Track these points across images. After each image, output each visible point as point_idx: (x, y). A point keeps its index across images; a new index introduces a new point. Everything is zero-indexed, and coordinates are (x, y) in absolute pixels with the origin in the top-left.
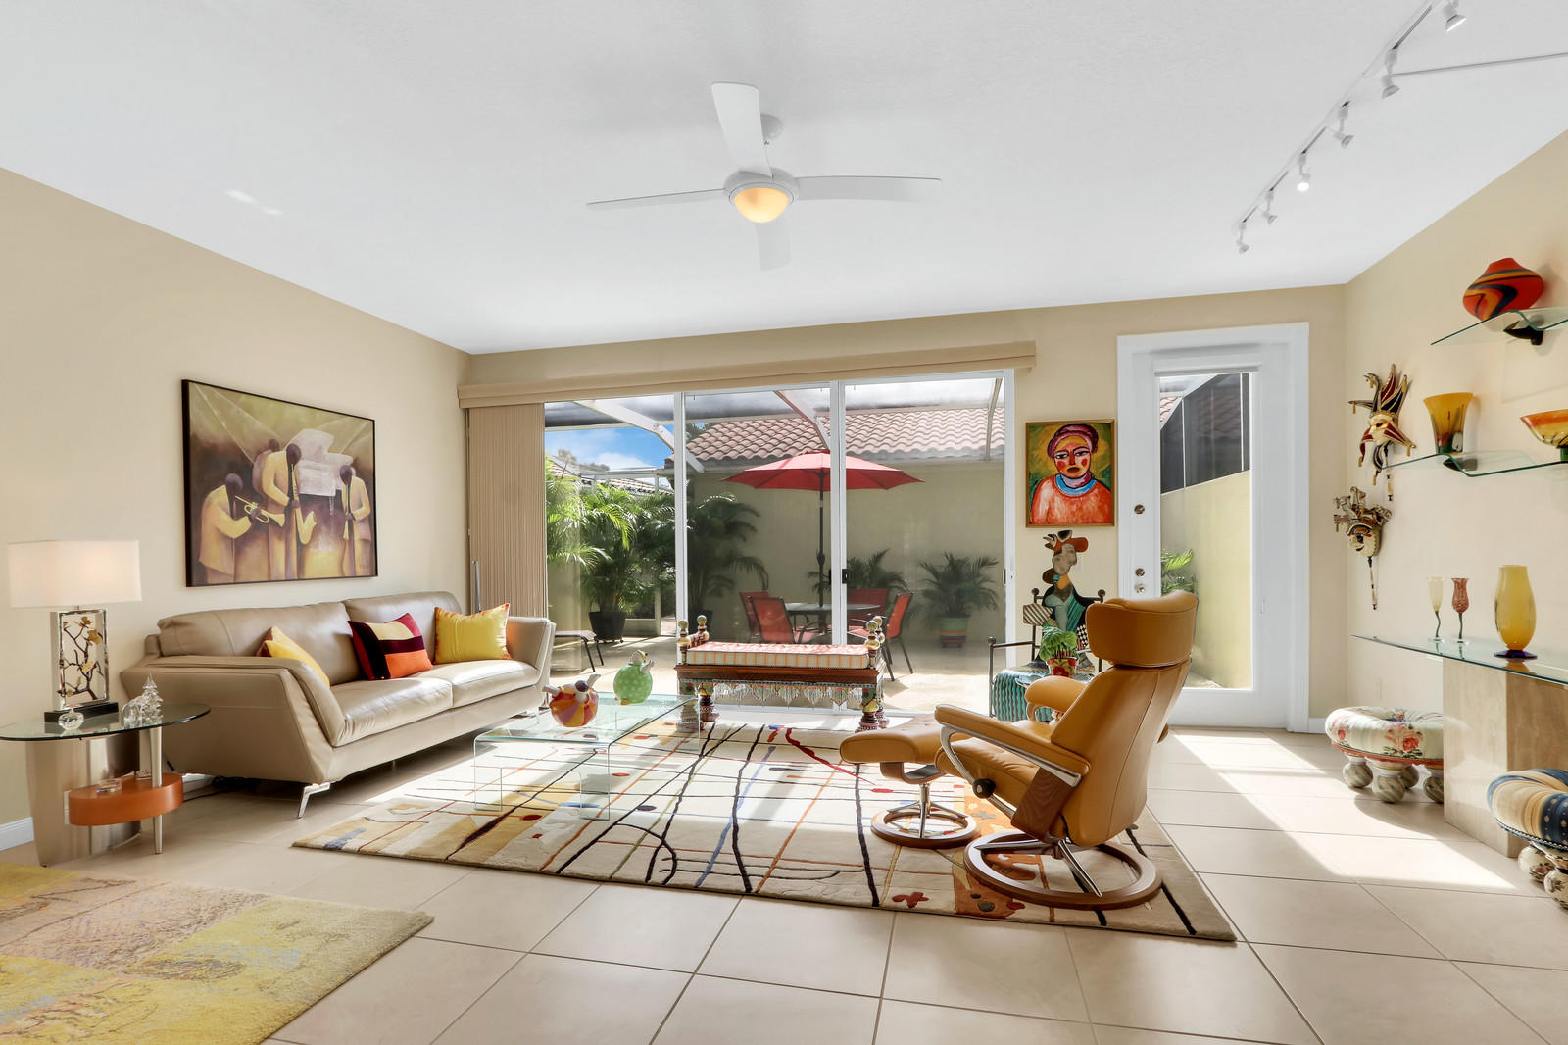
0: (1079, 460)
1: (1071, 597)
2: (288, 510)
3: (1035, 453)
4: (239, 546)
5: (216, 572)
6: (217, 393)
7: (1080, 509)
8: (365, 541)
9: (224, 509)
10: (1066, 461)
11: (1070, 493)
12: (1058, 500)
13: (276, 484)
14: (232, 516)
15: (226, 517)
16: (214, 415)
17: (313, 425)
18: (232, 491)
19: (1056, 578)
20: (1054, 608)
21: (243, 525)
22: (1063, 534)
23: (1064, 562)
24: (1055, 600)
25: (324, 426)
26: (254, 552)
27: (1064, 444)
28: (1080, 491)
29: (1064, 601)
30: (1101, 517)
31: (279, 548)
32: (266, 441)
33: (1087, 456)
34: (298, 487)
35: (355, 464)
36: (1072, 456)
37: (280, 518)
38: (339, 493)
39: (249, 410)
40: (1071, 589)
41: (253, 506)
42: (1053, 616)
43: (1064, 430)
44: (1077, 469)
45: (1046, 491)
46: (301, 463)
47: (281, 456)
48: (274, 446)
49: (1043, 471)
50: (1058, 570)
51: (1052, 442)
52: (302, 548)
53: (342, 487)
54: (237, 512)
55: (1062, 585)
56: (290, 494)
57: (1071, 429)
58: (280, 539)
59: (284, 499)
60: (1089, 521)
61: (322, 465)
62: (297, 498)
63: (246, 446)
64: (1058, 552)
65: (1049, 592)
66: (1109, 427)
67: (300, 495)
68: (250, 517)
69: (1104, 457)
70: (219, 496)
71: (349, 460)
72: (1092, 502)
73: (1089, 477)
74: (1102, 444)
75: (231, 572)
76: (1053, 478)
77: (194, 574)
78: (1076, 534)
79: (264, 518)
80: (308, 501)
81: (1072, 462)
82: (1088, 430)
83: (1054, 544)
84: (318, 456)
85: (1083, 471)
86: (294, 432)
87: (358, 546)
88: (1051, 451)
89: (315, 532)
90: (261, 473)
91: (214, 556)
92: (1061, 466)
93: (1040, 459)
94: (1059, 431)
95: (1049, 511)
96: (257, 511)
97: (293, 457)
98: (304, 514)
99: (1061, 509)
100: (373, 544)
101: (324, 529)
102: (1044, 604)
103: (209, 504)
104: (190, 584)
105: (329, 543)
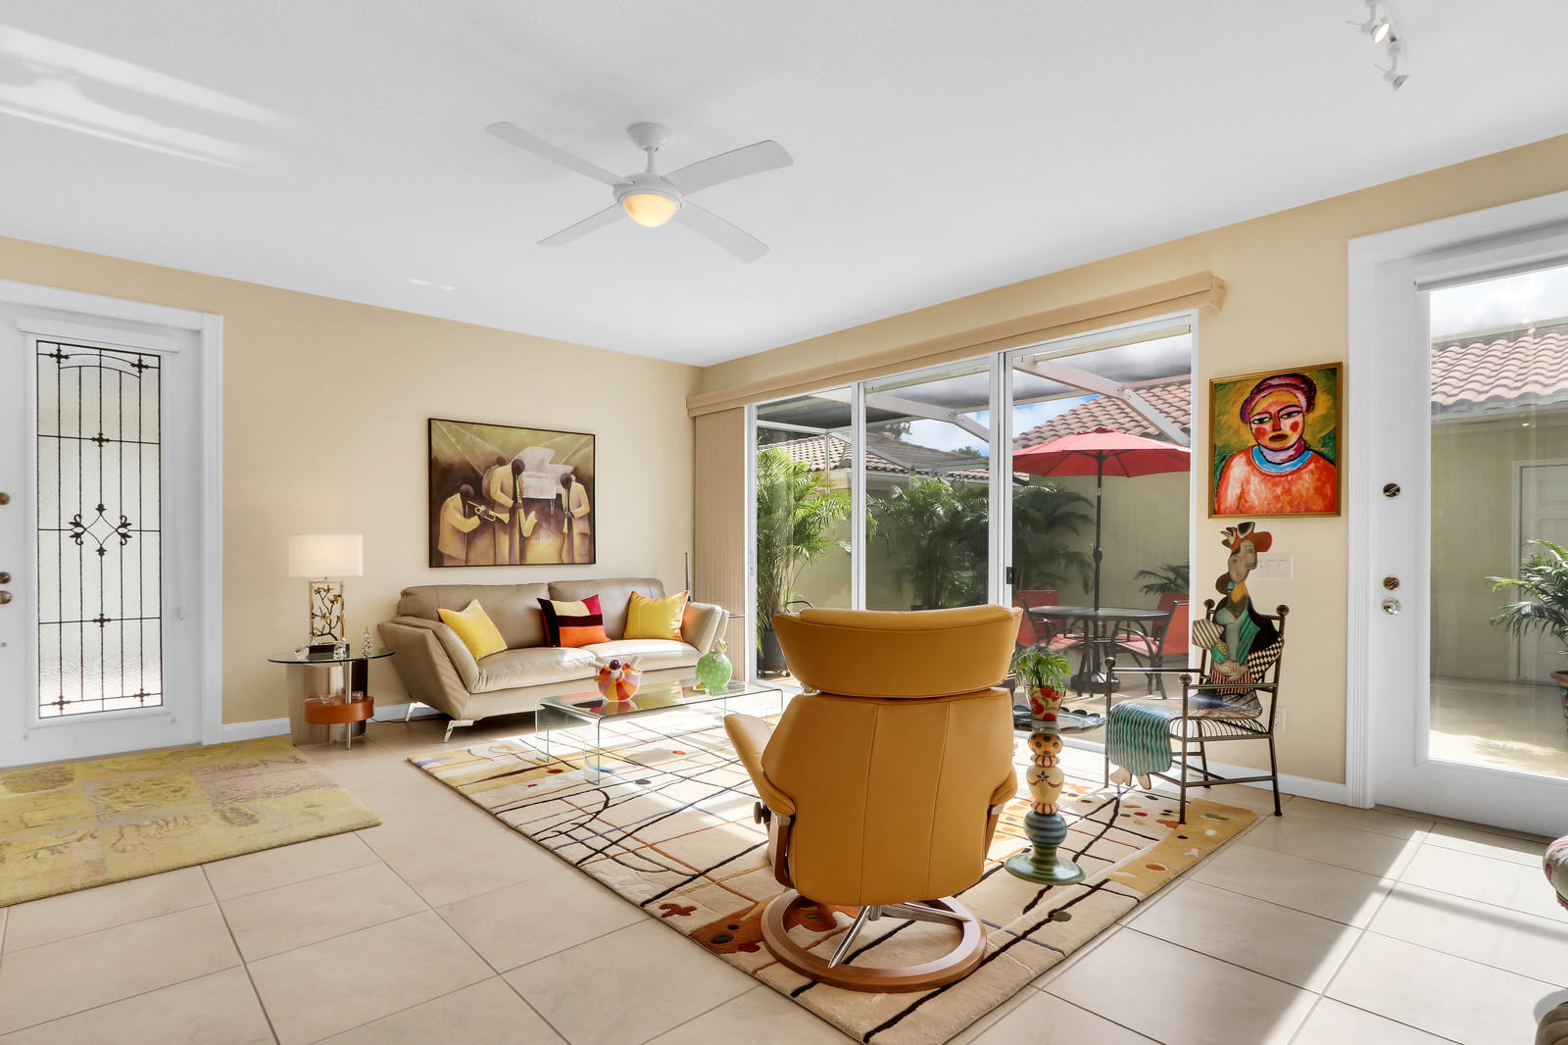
0: (1286, 425)
1: (1245, 613)
2: (513, 511)
3: (1223, 419)
4: (470, 538)
5: (450, 557)
6: (454, 426)
7: (1288, 492)
8: (583, 535)
9: (459, 512)
10: (1268, 427)
11: (1273, 470)
12: (1255, 480)
13: (502, 491)
14: (465, 516)
15: (459, 517)
16: (451, 442)
17: (536, 444)
18: (465, 497)
19: (1230, 586)
20: (1225, 626)
21: (474, 522)
22: (1244, 527)
23: (1241, 567)
24: (1227, 616)
25: (547, 443)
26: (483, 543)
27: (1265, 403)
28: (1288, 468)
29: (1236, 617)
30: (1319, 504)
31: (504, 540)
32: (494, 459)
33: (1299, 418)
34: (521, 493)
35: (575, 472)
36: (1276, 419)
37: (505, 517)
38: (559, 496)
39: (480, 435)
40: (1246, 602)
41: (482, 508)
42: (1223, 638)
43: (1263, 385)
44: (1284, 437)
45: (1238, 469)
46: (524, 474)
47: (507, 469)
48: (501, 462)
49: (1234, 442)
50: (1234, 576)
51: (1247, 402)
52: (524, 540)
53: (563, 491)
54: (469, 513)
55: (1236, 596)
56: (515, 498)
57: (1274, 382)
58: (505, 533)
59: (510, 502)
60: (1299, 509)
61: (544, 475)
62: (520, 501)
63: (476, 463)
64: (1236, 552)
65: (1223, 604)
66: (1334, 373)
67: (523, 499)
68: (479, 517)
69: (1325, 417)
70: (455, 501)
71: (569, 469)
72: (1306, 482)
73: (1302, 447)
74: (1322, 401)
75: (463, 556)
76: (1247, 451)
77: (436, 559)
78: (1261, 526)
79: (492, 517)
80: (530, 503)
81: (1276, 427)
82: (1302, 381)
83: (1232, 540)
84: (540, 467)
85: (1293, 438)
86: (522, 447)
87: (577, 540)
88: (1245, 414)
89: (537, 527)
90: (489, 483)
91: (450, 545)
92: (1259, 434)
93: (1230, 427)
94: (1258, 387)
95: (1242, 496)
96: (485, 512)
97: (518, 469)
98: (527, 514)
99: (1259, 492)
100: (591, 538)
101: (545, 525)
102: (1214, 621)
103: (446, 508)
104: (431, 566)
105: (549, 536)
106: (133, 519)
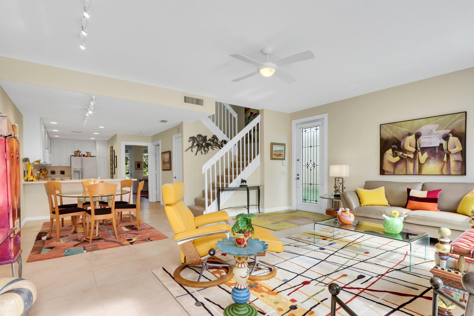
2: (415, 153)
4: (395, 165)
5: (387, 171)
6: (389, 125)
8: (457, 161)
9: (391, 155)
13: (410, 145)
14: (393, 156)
15: (391, 157)
16: (388, 131)
17: (428, 123)
18: (394, 150)
21: (398, 159)
25: (434, 122)
26: (401, 166)
31: (411, 165)
32: (407, 133)
34: (420, 145)
35: (451, 133)
37: (412, 156)
38: (441, 145)
39: (400, 126)
41: (401, 153)
46: (421, 137)
47: (413, 137)
48: (410, 134)
52: (420, 165)
53: (444, 142)
54: (395, 155)
56: (416, 148)
58: (411, 162)
59: (414, 150)
61: (432, 136)
62: (419, 149)
63: (398, 136)
67: (421, 148)
68: (399, 156)
70: (390, 151)
71: (448, 131)
75: (393, 172)
79: (405, 156)
84: (430, 133)
86: (421, 126)
87: (453, 164)
89: (427, 160)
90: (404, 144)
91: (388, 167)
96: (402, 155)
97: (418, 136)
98: (422, 154)
100: (463, 163)
101: (432, 158)
103: (386, 154)
104: (380, 175)
105: (435, 163)
106: (315, 163)
